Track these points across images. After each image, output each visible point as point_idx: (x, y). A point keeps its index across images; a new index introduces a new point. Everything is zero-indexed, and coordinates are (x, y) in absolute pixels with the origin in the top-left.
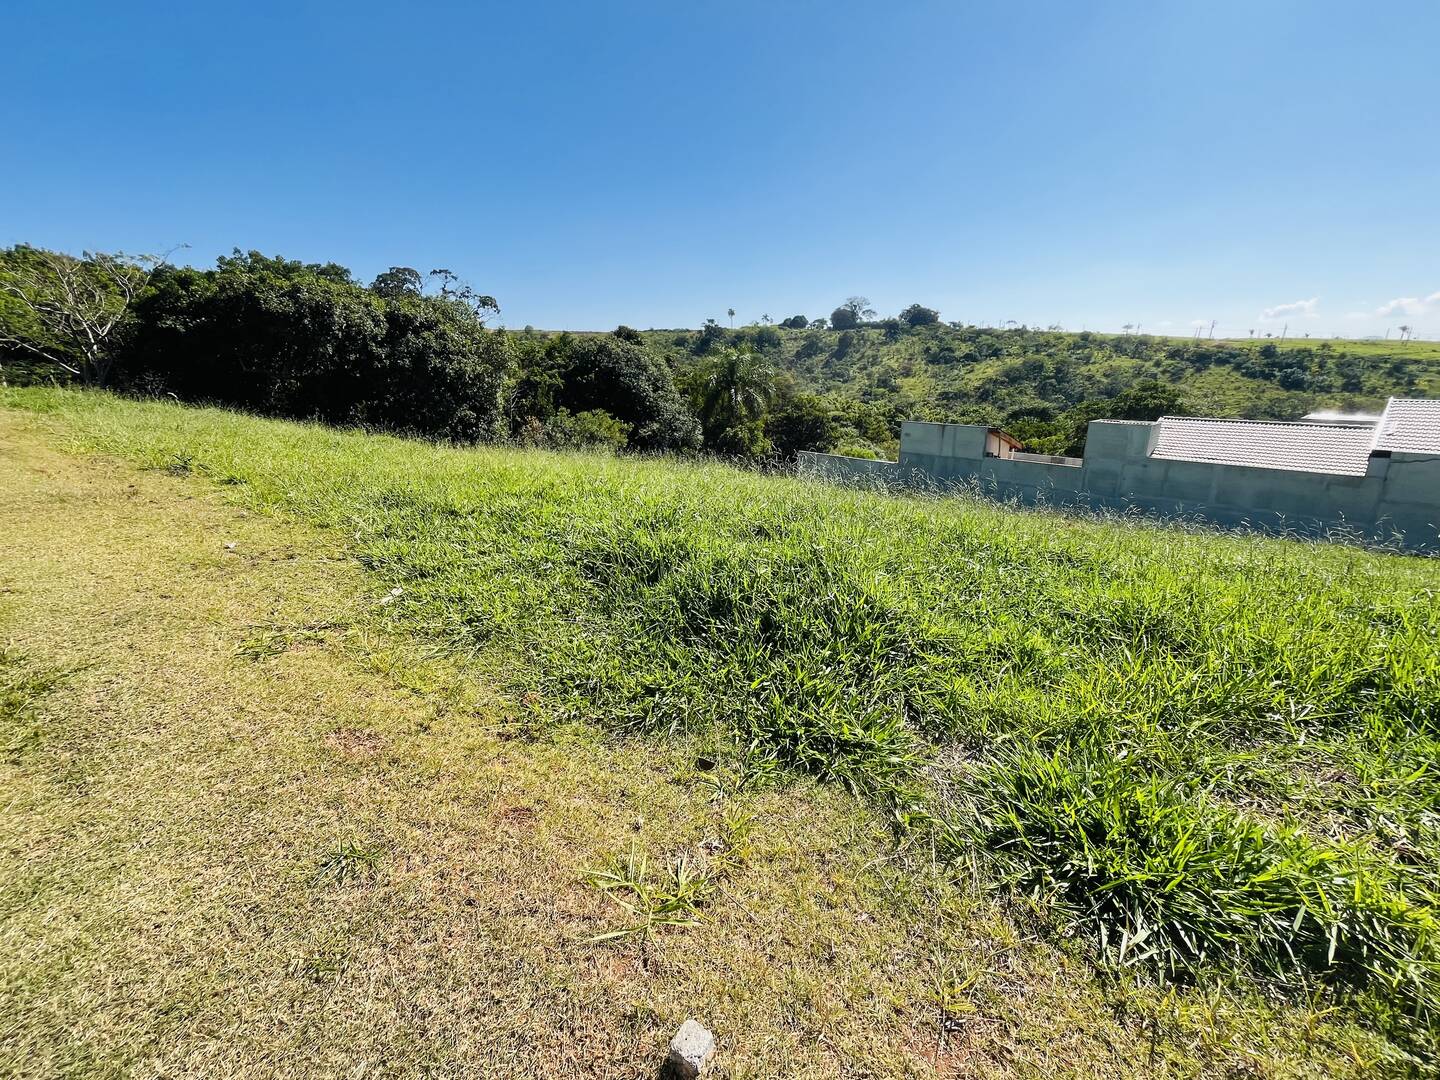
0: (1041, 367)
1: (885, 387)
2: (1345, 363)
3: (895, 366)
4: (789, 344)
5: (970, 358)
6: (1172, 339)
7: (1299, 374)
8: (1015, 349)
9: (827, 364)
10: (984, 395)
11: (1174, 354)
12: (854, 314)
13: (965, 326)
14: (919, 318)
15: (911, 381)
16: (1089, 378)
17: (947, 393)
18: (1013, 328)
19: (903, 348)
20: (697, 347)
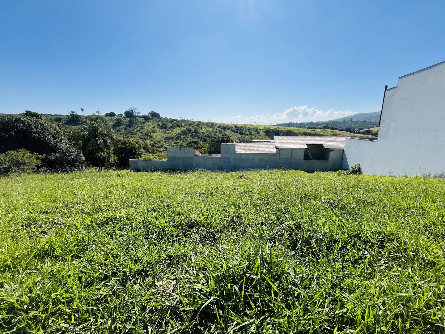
0: (191, 130)
1: (148, 136)
2: (249, 129)
3: (150, 129)
4: (110, 122)
5: (171, 127)
6: (218, 123)
7: (242, 132)
8: (183, 125)
9: (125, 129)
10: (178, 138)
11: (219, 127)
12: (132, 113)
13: (169, 118)
14: (154, 115)
15: (155, 134)
16: (203, 133)
17: (167, 138)
18: (182, 119)
19: (151, 124)
20: (68, 122)
